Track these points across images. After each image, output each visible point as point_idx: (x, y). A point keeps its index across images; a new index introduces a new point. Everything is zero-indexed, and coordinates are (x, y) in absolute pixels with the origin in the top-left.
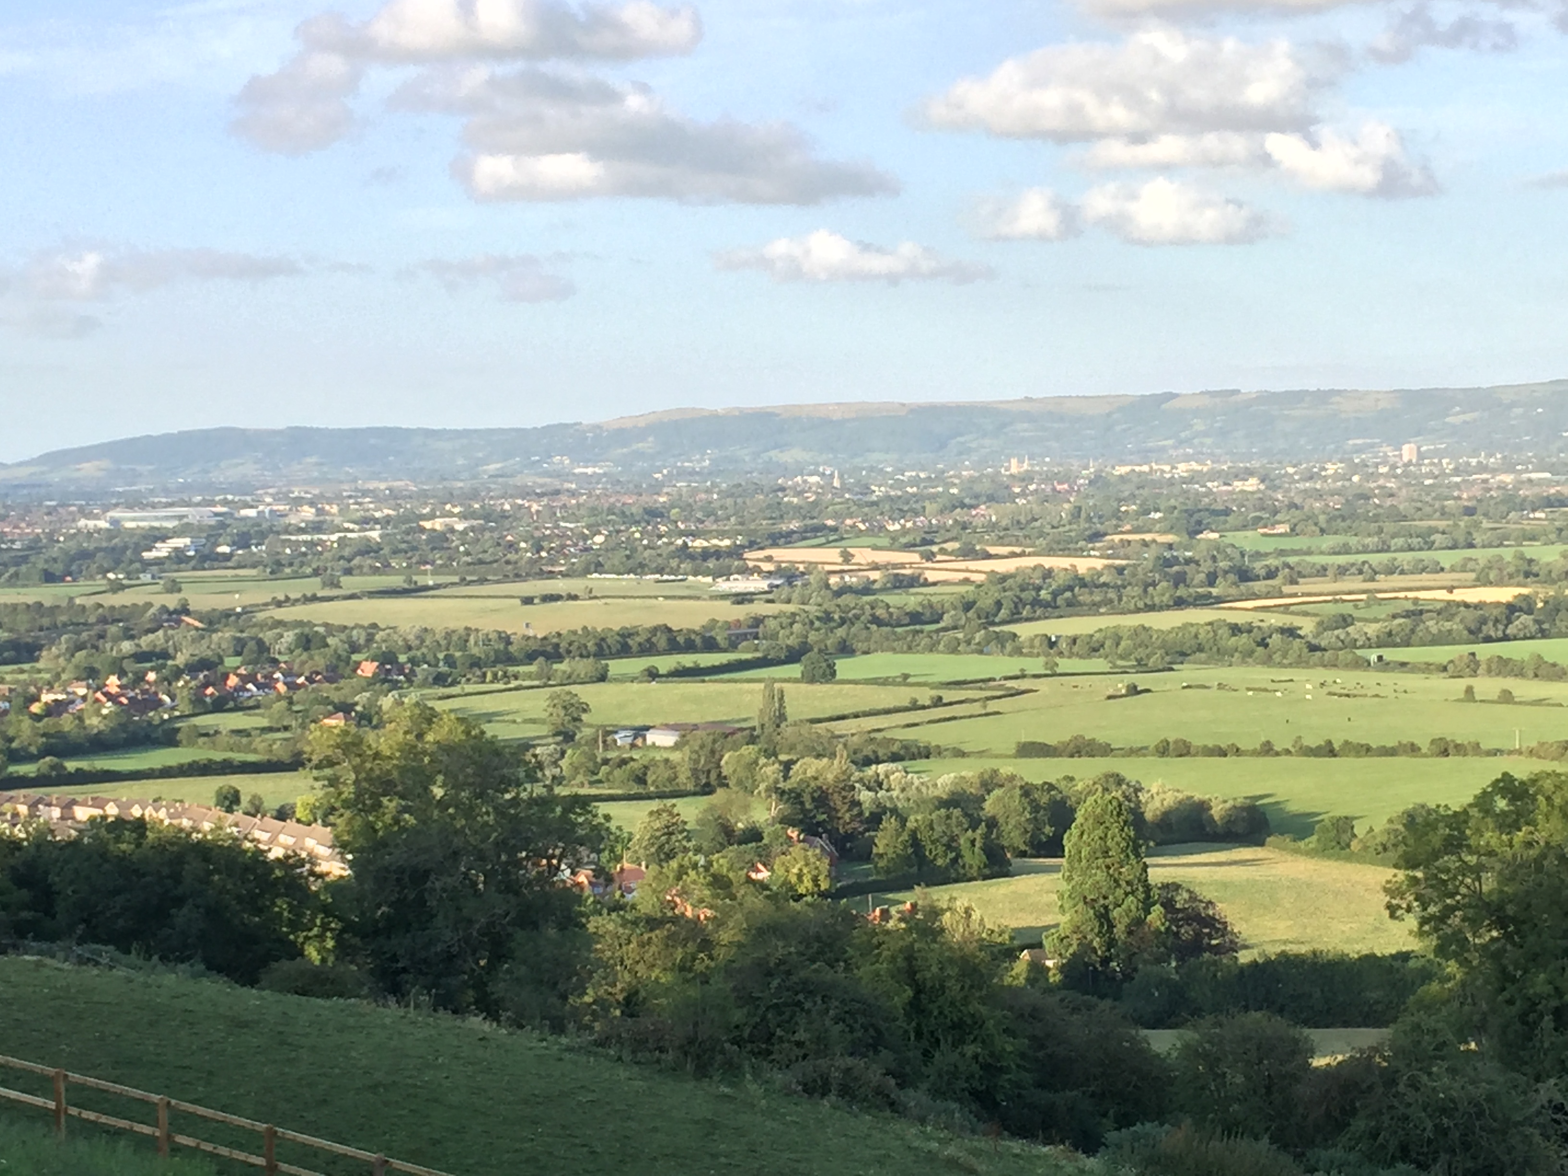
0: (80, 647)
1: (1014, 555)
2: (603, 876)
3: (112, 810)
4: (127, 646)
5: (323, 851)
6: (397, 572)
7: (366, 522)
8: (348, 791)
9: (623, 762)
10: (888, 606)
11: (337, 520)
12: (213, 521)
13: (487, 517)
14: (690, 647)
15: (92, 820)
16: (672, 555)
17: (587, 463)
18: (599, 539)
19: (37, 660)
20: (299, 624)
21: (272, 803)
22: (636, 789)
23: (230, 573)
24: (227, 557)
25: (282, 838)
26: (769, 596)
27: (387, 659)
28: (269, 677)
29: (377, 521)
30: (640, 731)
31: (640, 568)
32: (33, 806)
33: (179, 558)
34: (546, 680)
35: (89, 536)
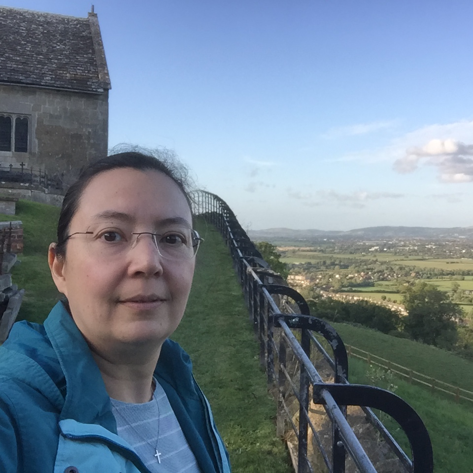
0: (356, 266)
2: (461, 320)
3: (361, 298)
4: (365, 267)
5: (402, 310)
6: (420, 256)
7: (414, 245)
8: (408, 299)
9: (467, 297)
11: (408, 245)
12: (383, 244)
13: (439, 245)
15: (357, 300)
17: (462, 235)
18: (464, 251)
19: (348, 268)
20: (399, 265)
21: (393, 299)
22: (470, 303)
23: (386, 254)
24: (386, 251)
25: (394, 307)
27: (417, 273)
28: (393, 275)
29: (417, 245)
30: (471, 291)
32: (346, 296)
33: (376, 250)
34: (451, 279)
35: (359, 246)
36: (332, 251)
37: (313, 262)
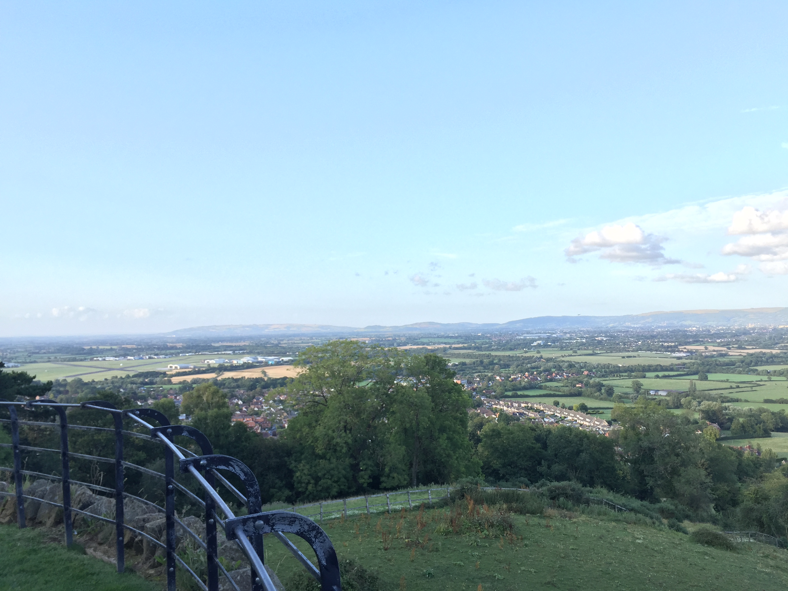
0: (519, 366)
1: (753, 349)
6: (590, 350)
7: (582, 337)
9: (653, 399)
10: (720, 361)
11: (575, 337)
12: (546, 337)
13: (611, 337)
14: (666, 370)
16: (659, 347)
17: (635, 324)
18: (640, 343)
19: (509, 368)
20: (568, 361)
21: (567, 405)
23: (551, 349)
24: (550, 345)
26: (687, 358)
27: (590, 370)
28: (562, 374)
29: (584, 338)
30: (657, 391)
31: (651, 350)
33: (539, 345)
34: (630, 377)
35: (519, 340)
36: (488, 347)
37: (467, 361)
